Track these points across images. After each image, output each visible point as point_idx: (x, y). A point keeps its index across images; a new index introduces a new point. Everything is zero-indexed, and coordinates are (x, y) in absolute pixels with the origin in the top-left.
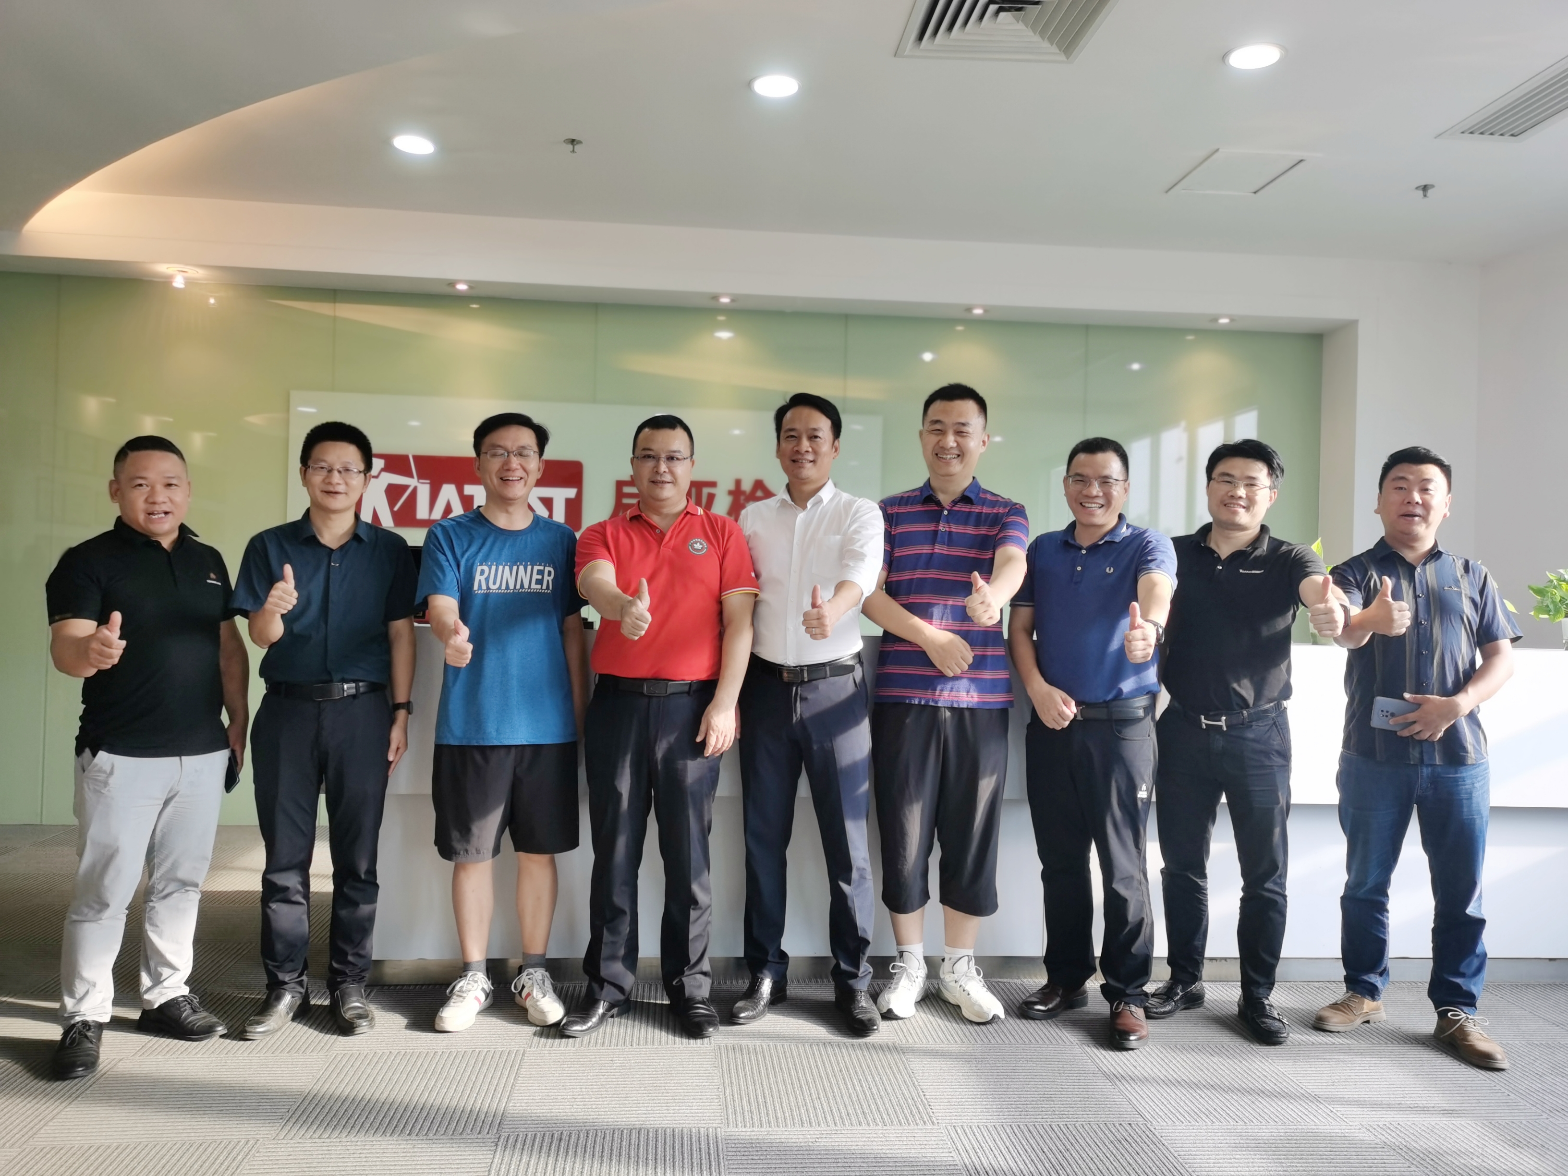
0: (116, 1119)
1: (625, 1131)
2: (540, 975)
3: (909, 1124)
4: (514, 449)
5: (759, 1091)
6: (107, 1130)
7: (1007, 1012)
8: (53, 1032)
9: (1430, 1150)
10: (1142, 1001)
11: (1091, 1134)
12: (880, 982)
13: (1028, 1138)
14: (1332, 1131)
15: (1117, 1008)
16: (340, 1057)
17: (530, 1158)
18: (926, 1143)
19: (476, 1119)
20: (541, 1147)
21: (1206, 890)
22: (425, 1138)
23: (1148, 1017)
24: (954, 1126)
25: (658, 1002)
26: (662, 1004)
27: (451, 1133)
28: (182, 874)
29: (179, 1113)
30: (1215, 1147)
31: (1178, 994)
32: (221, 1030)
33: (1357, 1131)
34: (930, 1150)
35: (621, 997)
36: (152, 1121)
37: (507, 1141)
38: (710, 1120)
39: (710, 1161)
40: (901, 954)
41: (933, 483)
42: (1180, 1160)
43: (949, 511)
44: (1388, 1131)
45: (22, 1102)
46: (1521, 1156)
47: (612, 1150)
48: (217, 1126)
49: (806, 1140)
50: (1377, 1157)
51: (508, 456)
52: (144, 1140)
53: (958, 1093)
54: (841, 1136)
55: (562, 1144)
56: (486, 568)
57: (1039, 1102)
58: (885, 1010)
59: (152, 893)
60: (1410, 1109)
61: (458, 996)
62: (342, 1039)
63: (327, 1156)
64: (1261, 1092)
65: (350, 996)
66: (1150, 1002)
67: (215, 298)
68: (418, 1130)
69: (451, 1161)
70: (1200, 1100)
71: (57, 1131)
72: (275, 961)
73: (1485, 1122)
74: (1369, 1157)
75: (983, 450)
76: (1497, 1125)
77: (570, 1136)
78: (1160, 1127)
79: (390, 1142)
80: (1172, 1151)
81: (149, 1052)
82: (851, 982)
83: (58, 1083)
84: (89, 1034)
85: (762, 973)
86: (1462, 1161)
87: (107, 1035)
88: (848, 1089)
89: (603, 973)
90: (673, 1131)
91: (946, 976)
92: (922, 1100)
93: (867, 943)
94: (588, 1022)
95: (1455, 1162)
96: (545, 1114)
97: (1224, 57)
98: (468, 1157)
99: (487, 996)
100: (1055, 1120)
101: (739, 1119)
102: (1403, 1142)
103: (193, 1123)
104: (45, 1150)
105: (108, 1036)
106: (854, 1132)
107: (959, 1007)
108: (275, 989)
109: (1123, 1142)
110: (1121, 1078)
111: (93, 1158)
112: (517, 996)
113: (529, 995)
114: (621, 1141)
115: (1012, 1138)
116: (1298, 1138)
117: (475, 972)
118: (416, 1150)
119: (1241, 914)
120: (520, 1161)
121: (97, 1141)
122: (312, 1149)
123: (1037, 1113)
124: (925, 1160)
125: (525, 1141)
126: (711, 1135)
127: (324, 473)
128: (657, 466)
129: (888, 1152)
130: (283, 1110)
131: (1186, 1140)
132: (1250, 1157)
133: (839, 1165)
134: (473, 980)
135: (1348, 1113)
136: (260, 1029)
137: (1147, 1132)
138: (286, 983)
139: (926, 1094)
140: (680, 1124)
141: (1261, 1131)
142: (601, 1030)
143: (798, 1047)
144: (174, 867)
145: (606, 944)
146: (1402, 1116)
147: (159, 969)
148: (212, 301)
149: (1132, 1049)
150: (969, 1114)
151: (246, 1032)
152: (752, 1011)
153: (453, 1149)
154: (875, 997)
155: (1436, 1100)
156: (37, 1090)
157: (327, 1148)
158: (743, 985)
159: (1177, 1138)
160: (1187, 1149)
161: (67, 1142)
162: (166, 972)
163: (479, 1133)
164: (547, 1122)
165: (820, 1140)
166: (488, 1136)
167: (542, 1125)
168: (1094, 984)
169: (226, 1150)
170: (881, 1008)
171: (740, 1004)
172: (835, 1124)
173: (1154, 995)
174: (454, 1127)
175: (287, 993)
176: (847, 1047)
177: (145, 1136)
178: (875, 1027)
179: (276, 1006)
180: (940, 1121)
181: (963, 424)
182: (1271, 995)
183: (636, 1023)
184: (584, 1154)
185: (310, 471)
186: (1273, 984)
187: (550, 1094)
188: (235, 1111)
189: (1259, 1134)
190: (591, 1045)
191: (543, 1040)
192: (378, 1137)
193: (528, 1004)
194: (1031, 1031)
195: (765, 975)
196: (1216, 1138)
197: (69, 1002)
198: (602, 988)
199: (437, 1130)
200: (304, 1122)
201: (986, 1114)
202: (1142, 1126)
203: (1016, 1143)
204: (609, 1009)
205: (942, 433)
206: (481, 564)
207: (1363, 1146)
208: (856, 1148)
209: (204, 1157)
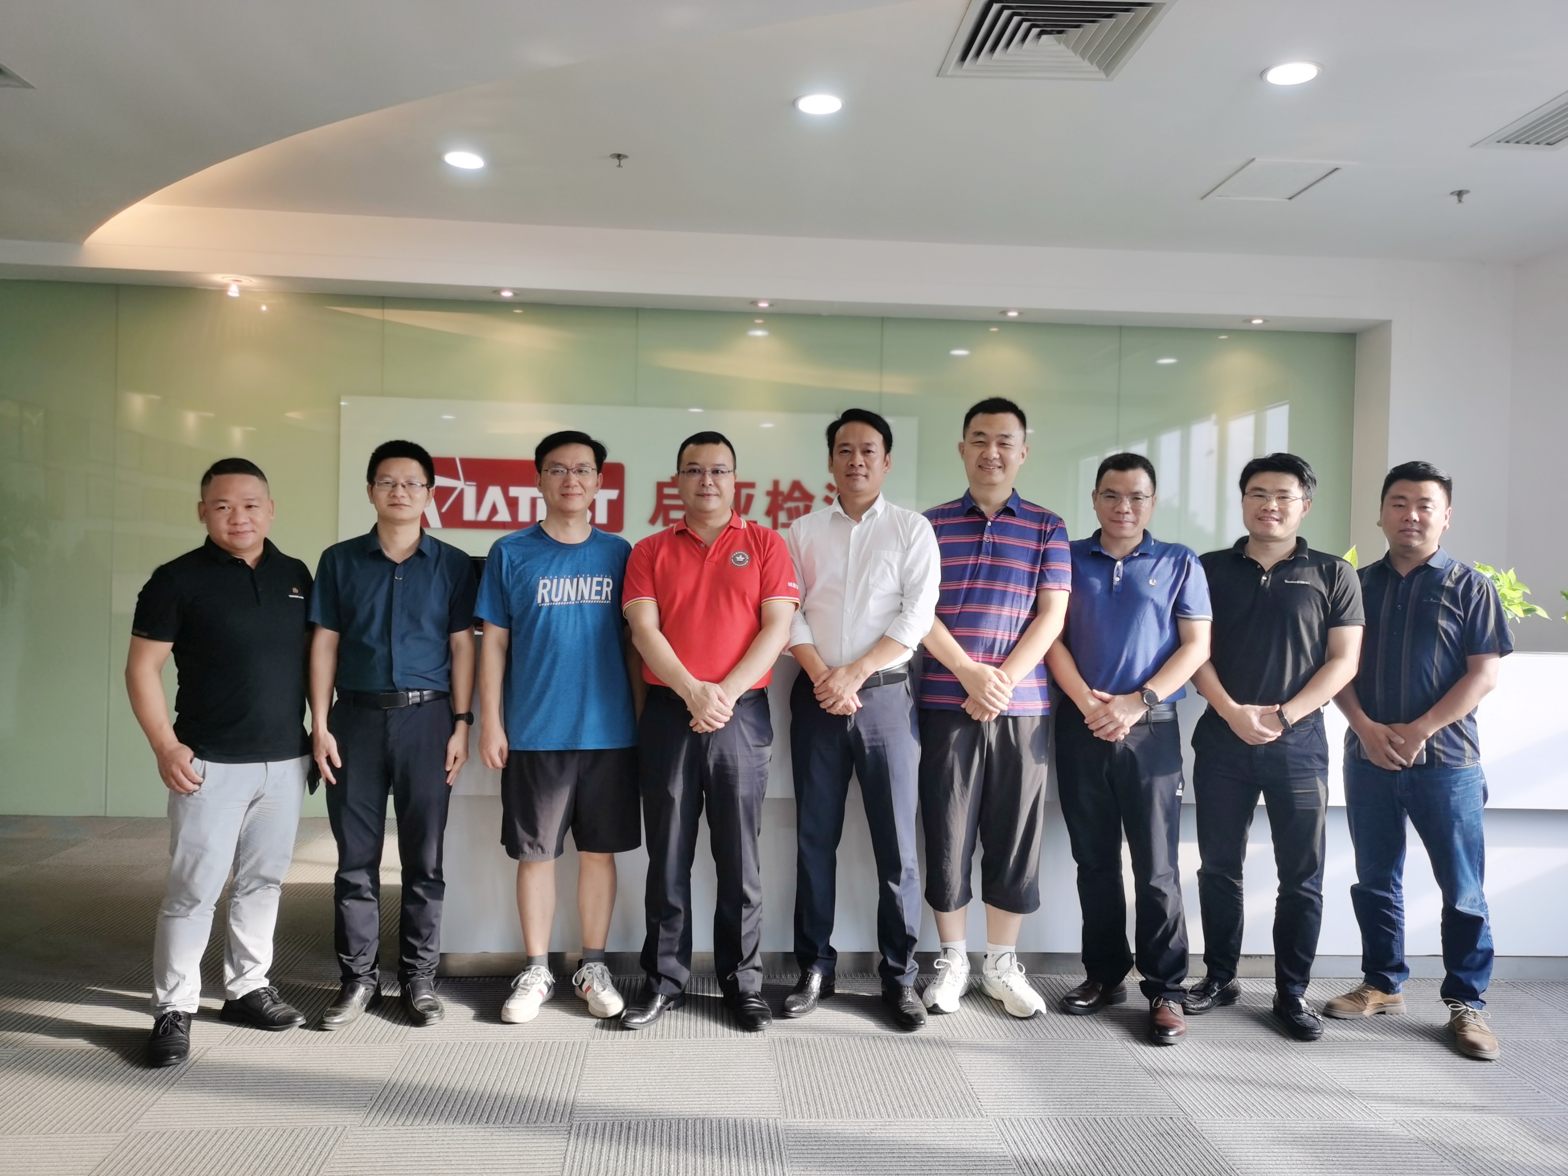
0: (211, 1105)
1: (690, 1121)
2: (600, 969)
3: (959, 1117)
4: (574, 466)
5: (814, 1084)
6: (205, 1115)
7: (1048, 1007)
8: (145, 1022)
9: (1462, 1145)
10: (1181, 997)
11: (1134, 1127)
12: (924, 977)
13: (1074, 1131)
14: (1367, 1126)
15: (1156, 1004)
16: (415, 1047)
17: (602, 1145)
18: (975, 1134)
19: (548, 1109)
20: (611, 1135)
21: (1242, 890)
22: (502, 1125)
23: (1186, 1013)
24: (1002, 1119)
25: (712, 995)
26: (716, 997)
27: (526, 1121)
28: (264, 872)
29: (270, 1100)
30: (1254, 1141)
31: (1215, 991)
32: (300, 1020)
33: (1391, 1126)
34: (981, 1142)
35: (676, 990)
36: (245, 1107)
37: (579, 1130)
38: (769, 1111)
39: (772, 1151)
40: (945, 950)
41: (976, 494)
42: (1220, 1153)
43: (992, 522)
44: (1421, 1127)
45: (123, 1087)
46: (1550, 1152)
47: (678, 1139)
48: (305, 1113)
49: (861, 1131)
50: (1411, 1152)
51: (568, 473)
52: (239, 1125)
53: (1004, 1087)
54: (894, 1127)
55: (631, 1133)
56: (548, 582)
57: (1083, 1096)
58: (930, 1005)
59: (237, 889)
60: (1442, 1105)
61: (523, 989)
62: (414, 1029)
63: (412, 1143)
64: (1298, 1088)
65: (421, 989)
66: (1188, 998)
67: (267, 305)
68: (494, 1118)
69: (528, 1149)
70: (1238, 1095)
71: (158, 1116)
72: (350, 955)
73: (1515, 1118)
74: (1403, 1152)
75: (1022, 461)
76: (1527, 1121)
77: (638, 1125)
78: (1200, 1122)
79: (469, 1130)
80: (1213, 1144)
81: (234, 1041)
82: (898, 978)
83: (153, 1070)
84: (180, 1024)
85: (811, 968)
86: (1493, 1156)
87: (195, 1024)
88: (899, 1082)
89: (661, 968)
90: (735, 1121)
91: (989, 972)
92: (970, 1093)
93: (913, 940)
94: (647, 1015)
95: (1487, 1157)
96: (613, 1104)
97: (1263, 73)
98: (544, 1145)
99: (549, 988)
100: (1099, 1113)
101: (797, 1110)
102: (1436, 1137)
103: (284, 1110)
104: (149, 1135)
105: (196, 1026)
106: (907, 1123)
107: (1001, 1001)
108: (349, 980)
109: (1165, 1135)
110: (1161, 1073)
111: (195, 1142)
112: (578, 989)
113: (589, 988)
114: (687, 1130)
115: (1058, 1131)
116: (1334, 1133)
117: (538, 966)
118: (494, 1137)
119: (1276, 913)
120: (593, 1149)
121: (196, 1126)
122: (397, 1135)
123: (1082, 1107)
124: (975, 1150)
125: (596, 1130)
126: (771, 1126)
127: (389, 488)
128: (703, 479)
129: (940, 1143)
130: (367, 1099)
131: (1226, 1133)
132: (1287, 1150)
133: (894, 1155)
134: (537, 974)
135: (1382, 1108)
136: (337, 1019)
137: (1188, 1126)
138: (360, 976)
139: (975, 1087)
140: (741, 1114)
141: (1298, 1125)
142: (660, 1022)
143: (848, 1041)
144: (259, 864)
145: (662, 940)
146: (1435, 1112)
147: (242, 962)
148: (264, 308)
149: (1171, 1044)
150: (1017, 1107)
151: (325, 1023)
152: (803, 1005)
153: (529, 1137)
154: (920, 991)
155: (1468, 1096)
156: (134, 1077)
157: (411, 1135)
158: (792, 980)
159: (1217, 1132)
160: (1227, 1143)
161: (169, 1127)
162: (248, 964)
163: (552, 1121)
164: (615, 1111)
165: (875, 1131)
166: (561, 1125)
167: (611, 1115)
168: (1133, 979)
169: (317, 1136)
170: (927, 1003)
171: (791, 998)
172: (889, 1116)
173: (1191, 992)
174: (528, 1115)
175: (361, 985)
176: (895, 1041)
177: (241, 1122)
178: (922, 1022)
179: (351, 998)
180: (988, 1114)
181: (1006, 437)
182: (1306, 992)
183: (692, 1016)
184: (653, 1142)
185: (376, 486)
186: (1308, 982)
187: (616, 1085)
188: (322, 1099)
189: (1296, 1129)
190: (651, 1037)
191: (605, 1032)
192: (457, 1125)
193: (589, 996)
194: (1073, 1026)
195: (814, 970)
196: (1254, 1132)
197: (161, 993)
198: (659, 982)
199: (512, 1118)
200: (387, 1110)
201: (1033, 1107)
202: (1182, 1120)
203: (1062, 1136)
204: (666, 1003)
205: (986, 444)
206: (543, 578)
207: (1397, 1141)
208: (910, 1139)
209: (297, 1143)
